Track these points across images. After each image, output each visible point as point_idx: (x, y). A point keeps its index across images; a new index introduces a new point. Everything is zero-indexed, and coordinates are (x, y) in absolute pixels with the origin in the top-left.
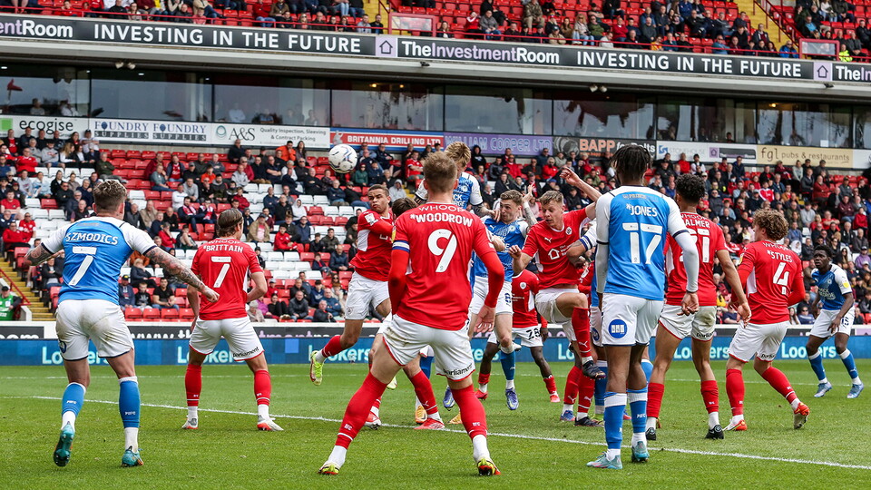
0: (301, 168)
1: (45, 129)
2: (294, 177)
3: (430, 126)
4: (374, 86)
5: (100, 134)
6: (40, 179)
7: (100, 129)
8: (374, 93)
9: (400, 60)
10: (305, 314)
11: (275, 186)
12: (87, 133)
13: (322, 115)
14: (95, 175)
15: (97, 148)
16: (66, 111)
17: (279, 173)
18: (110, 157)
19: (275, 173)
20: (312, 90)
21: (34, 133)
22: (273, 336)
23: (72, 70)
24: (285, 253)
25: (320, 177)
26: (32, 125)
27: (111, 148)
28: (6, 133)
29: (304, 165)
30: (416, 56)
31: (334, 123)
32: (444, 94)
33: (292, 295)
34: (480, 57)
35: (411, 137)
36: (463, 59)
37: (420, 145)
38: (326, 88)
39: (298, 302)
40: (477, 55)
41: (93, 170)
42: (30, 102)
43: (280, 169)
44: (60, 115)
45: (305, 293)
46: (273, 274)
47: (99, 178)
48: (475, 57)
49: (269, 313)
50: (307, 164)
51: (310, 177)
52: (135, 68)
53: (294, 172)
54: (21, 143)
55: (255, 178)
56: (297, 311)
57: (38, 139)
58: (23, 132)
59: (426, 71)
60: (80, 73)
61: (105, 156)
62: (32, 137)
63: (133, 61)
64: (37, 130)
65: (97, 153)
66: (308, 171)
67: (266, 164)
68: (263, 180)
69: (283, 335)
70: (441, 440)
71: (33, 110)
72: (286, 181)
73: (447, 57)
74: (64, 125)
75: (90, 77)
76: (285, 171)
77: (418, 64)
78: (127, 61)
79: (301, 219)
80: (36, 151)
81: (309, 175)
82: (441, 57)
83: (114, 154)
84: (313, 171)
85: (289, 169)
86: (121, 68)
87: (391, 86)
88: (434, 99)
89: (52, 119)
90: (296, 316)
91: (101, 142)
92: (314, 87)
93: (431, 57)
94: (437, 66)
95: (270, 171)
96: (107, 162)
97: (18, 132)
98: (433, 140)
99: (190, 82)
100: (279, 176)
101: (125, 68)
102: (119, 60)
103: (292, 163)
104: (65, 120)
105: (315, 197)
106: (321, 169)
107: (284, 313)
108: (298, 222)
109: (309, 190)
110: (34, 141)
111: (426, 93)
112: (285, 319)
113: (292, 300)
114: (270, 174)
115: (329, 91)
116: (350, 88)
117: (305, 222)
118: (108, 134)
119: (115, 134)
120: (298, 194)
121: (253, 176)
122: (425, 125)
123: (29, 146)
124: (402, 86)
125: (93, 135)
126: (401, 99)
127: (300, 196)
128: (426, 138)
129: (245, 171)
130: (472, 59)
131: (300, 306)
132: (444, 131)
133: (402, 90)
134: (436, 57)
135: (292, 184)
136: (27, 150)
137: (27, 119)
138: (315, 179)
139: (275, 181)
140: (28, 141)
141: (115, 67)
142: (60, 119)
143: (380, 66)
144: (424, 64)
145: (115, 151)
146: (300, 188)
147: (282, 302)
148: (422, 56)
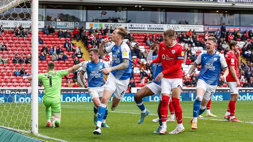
0: (194, 38)
1: (113, 27)
2: (192, 41)
3: (236, 24)
4: (217, 11)
5: (130, 28)
6: (111, 43)
7: (130, 26)
8: (217, 14)
9: (226, 3)
10: (195, 85)
11: (186, 44)
12: (126, 28)
13: (201, 21)
14: (129, 41)
15: (129, 33)
16: (119, 21)
17: (187, 40)
18: (134, 35)
19: (186, 40)
20: (197, 13)
21: (109, 28)
22: (185, 92)
23: (121, 8)
24: (189, 65)
25: (200, 41)
26: (109, 26)
27: (134, 32)
28: (101, 28)
29: (195, 37)
30: (231, 2)
31: (205, 24)
32: (240, 14)
33: (192, 79)
34: (251, 2)
35: (229, 28)
36: (246, 2)
37: (232, 30)
38: (202, 12)
39: (194, 81)
40: (251, 1)
41: (128, 40)
42: (108, 18)
43: (187, 39)
44: (118, 22)
45: (196, 78)
46: (185, 72)
47: (130, 42)
48: (250, 2)
49: (184, 85)
50: (196, 37)
51: (197, 41)
52: (141, 7)
53: (192, 39)
54: (105, 31)
55: (179, 42)
56: (193, 84)
57: (110, 30)
58: (106, 28)
59: (234, 6)
60: (124, 9)
61: (132, 35)
62: (109, 29)
63: (140, 5)
64: (110, 27)
65: (129, 34)
66: (196, 39)
67: (183, 37)
68: (182, 42)
69: (189, 92)
70: (239, 125)
71: (109, 21)
72: (189, 42)
73: (241, 2)
74: (119, 25)
75: (127, 10)
76: (189, 39)
77: (231, 5)
78: (138, 5)
79: (194, 54)
80: (110, 34)
81: (197, 40)
82: (239, 2)
83: (134, 34)
84: (198, 39)
85: (190, 38)
86: (136, 7)
87: (223, 12)
88: (237, 16)
89: (115, 23)
90: (193, 85)
91: (130, 31)
92: (198, 12)
93: (236, 2)
94: (237, 5)
95: (184, 39)
96: (132, 37)
97: (104, 28)
98: (236, 29)
99: (158, 11)
100: (187, 41)
101: (138, 7)
102: (136, 5)
103: (191, 36)
104: (119, 24)
105: (199, 47)
106: (200, 38)
107: (189, 84)
108: (193, 56)
109: (197, 45)
110: (109, 31)
111: (234, 14)
112: (189, 87)
113: (192, 80)
114: (184, 40)
115: (203, 13)
116: (210, 12)
117: (196, 55)
118: (133, 28)
119: (135, 28)
120: (193, 46)
121: (179, 41)
122: (234, 24)
123: (108, 32)
124: (226, 12)
125: (128, 29)
126: (226, 16)
127: (194, 47)
128: (234, 28)
129: (176, 39)
130: (249, 2)
131: (194, 82)
132: (240, 26)
133: (226, 13)
134: (237, 2)
135: (191, 43)
136: (107, 33)
137: (107, 24)
138: (199, 42)
139: (186, 42)
140: (107, 31)
141: (135, 7)
142: (117, 24)
143: (219, 5)
144: (233, 4)
145: (135, 33)
146: (194, 45)
147: (189, 81)
148: (233, 2)
